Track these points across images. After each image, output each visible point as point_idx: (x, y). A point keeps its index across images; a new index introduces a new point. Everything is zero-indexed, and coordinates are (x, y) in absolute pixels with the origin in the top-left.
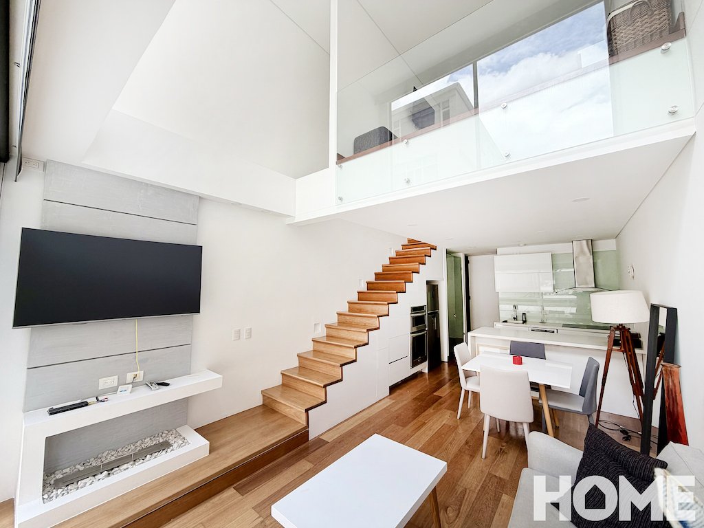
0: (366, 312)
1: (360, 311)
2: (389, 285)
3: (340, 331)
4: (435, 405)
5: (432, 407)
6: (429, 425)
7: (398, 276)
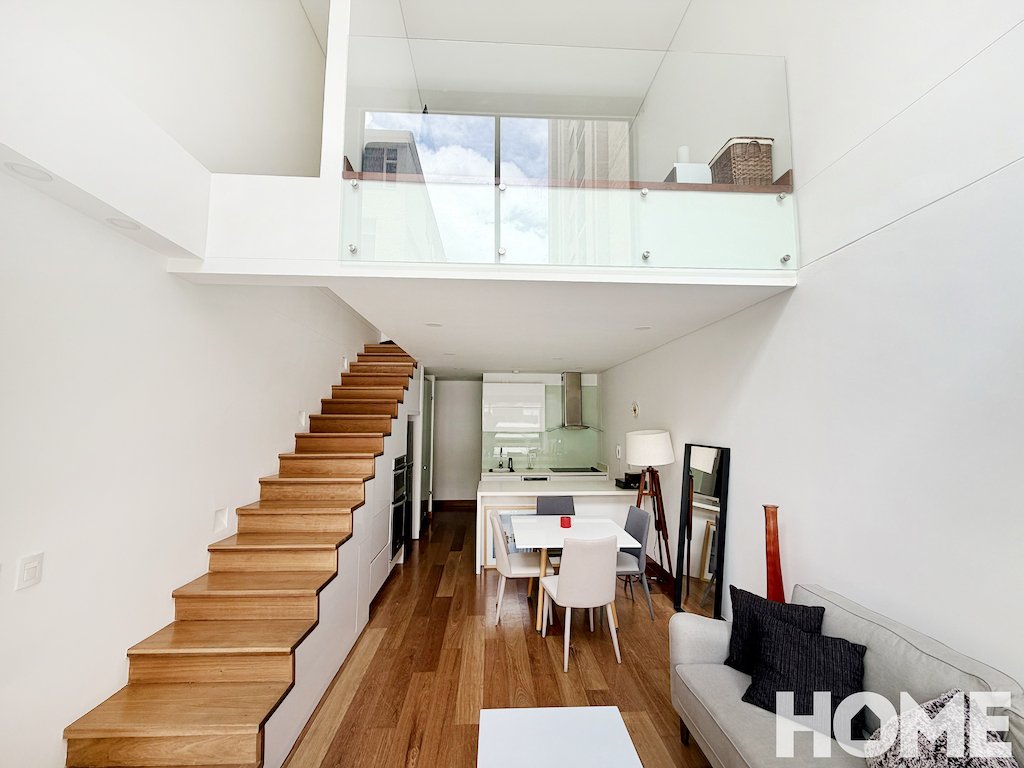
0: (326, 474)
1: (310, 473)
2: (360, 423)
3: (280, 519)
4: (451, 613)
5: (450, 618)
6: (466, 650)
7: (370, 408)
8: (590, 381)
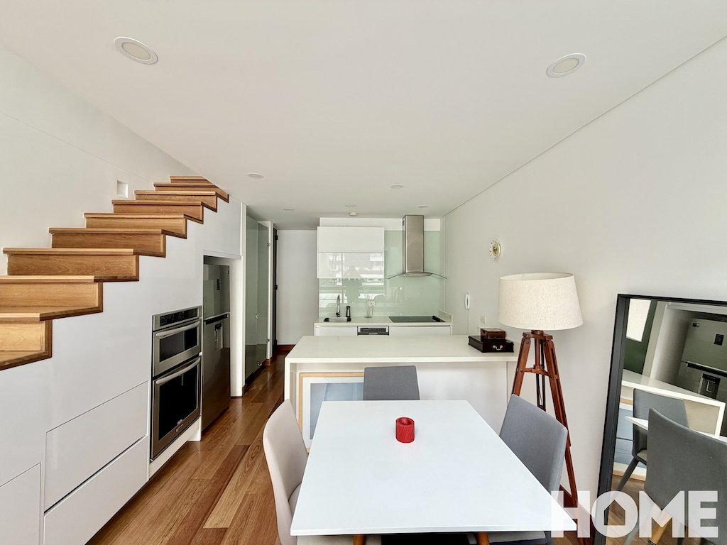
8: (433, 225)
